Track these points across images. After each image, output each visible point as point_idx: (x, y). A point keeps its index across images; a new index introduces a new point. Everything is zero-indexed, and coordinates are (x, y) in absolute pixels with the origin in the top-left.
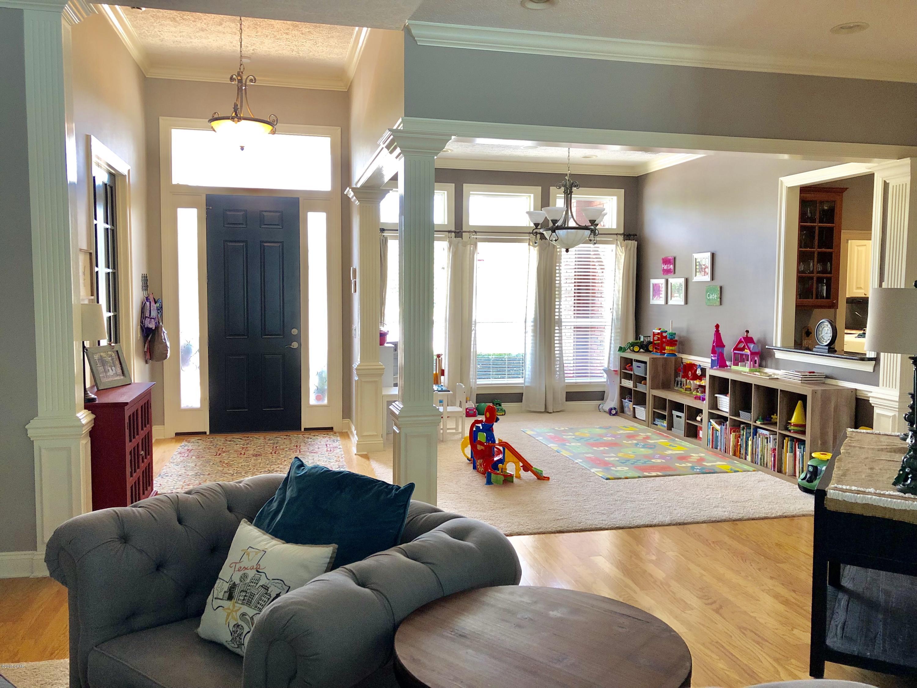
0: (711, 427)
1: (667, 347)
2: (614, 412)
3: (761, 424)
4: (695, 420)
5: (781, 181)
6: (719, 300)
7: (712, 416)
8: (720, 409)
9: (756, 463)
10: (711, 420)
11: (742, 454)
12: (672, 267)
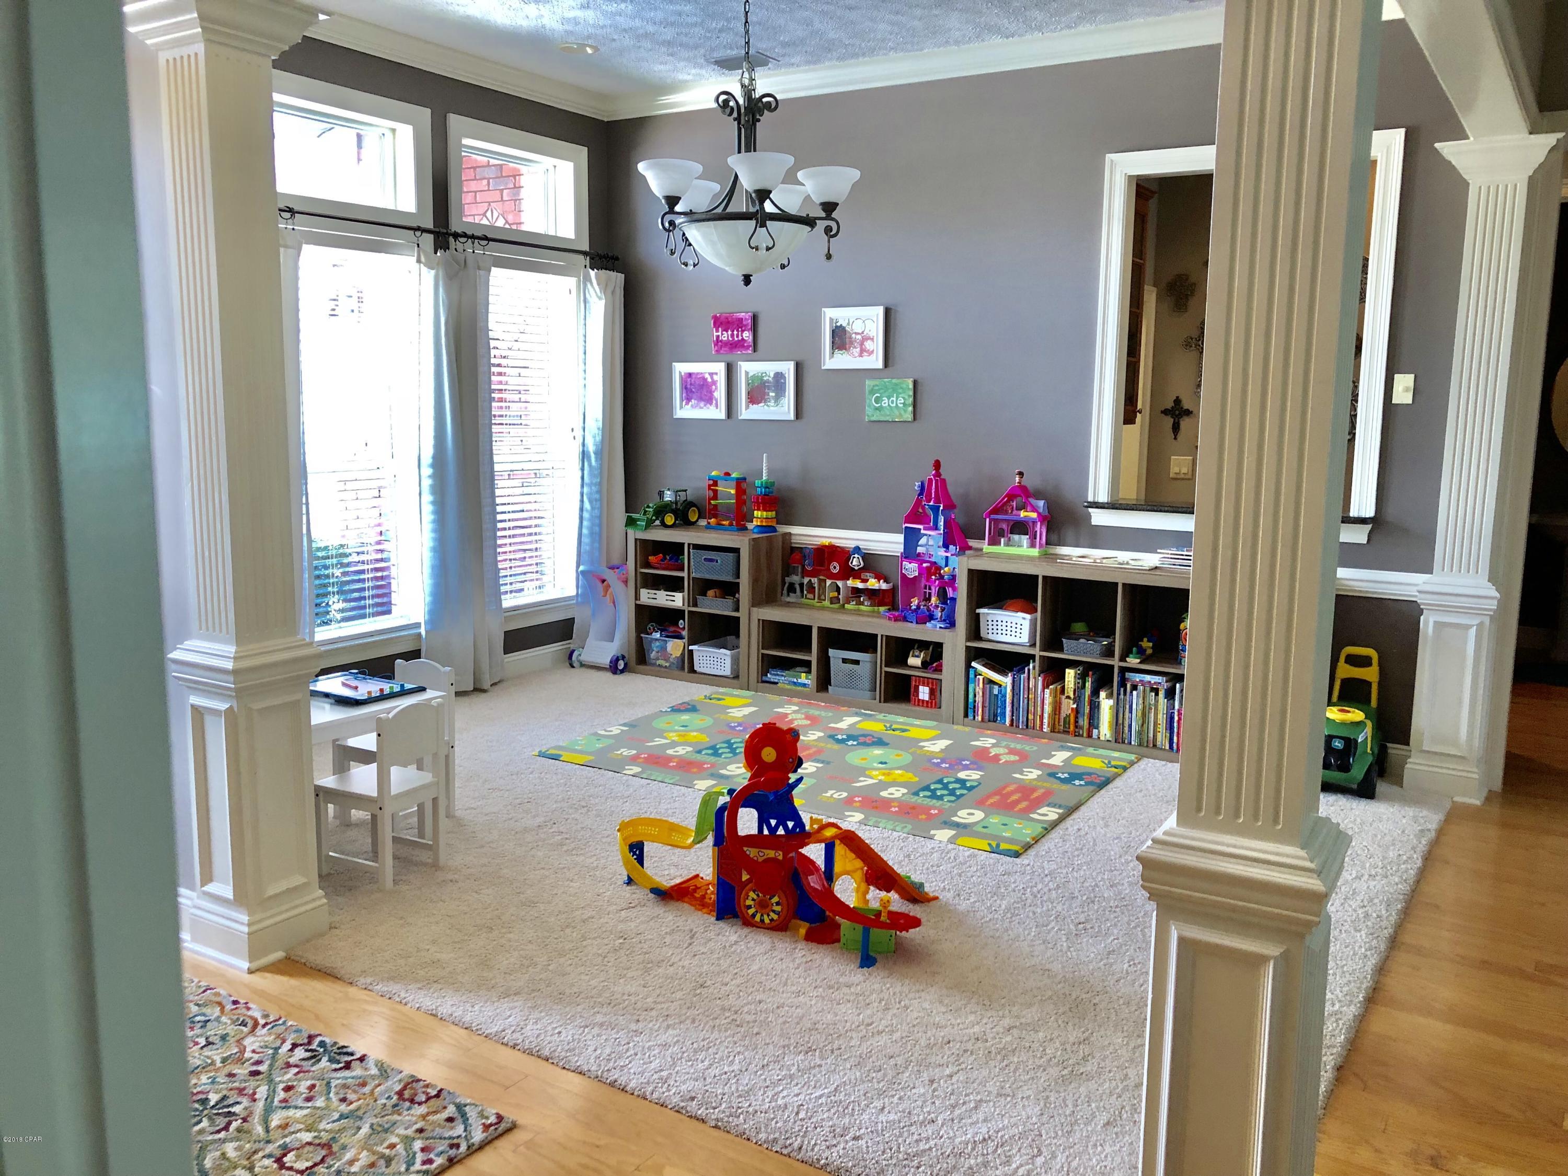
0: (981, 678)
1: (757, 513)
2: (621, 665)
3: (1140, 663)
4: (904, 663)
5: (1112, 161)
6: (911, 409)
7: (973, 654)
8: (990, 637)
9: (1123, 742)
10: (974, 664)
11: (1082, 728)
12: (747, 335)
